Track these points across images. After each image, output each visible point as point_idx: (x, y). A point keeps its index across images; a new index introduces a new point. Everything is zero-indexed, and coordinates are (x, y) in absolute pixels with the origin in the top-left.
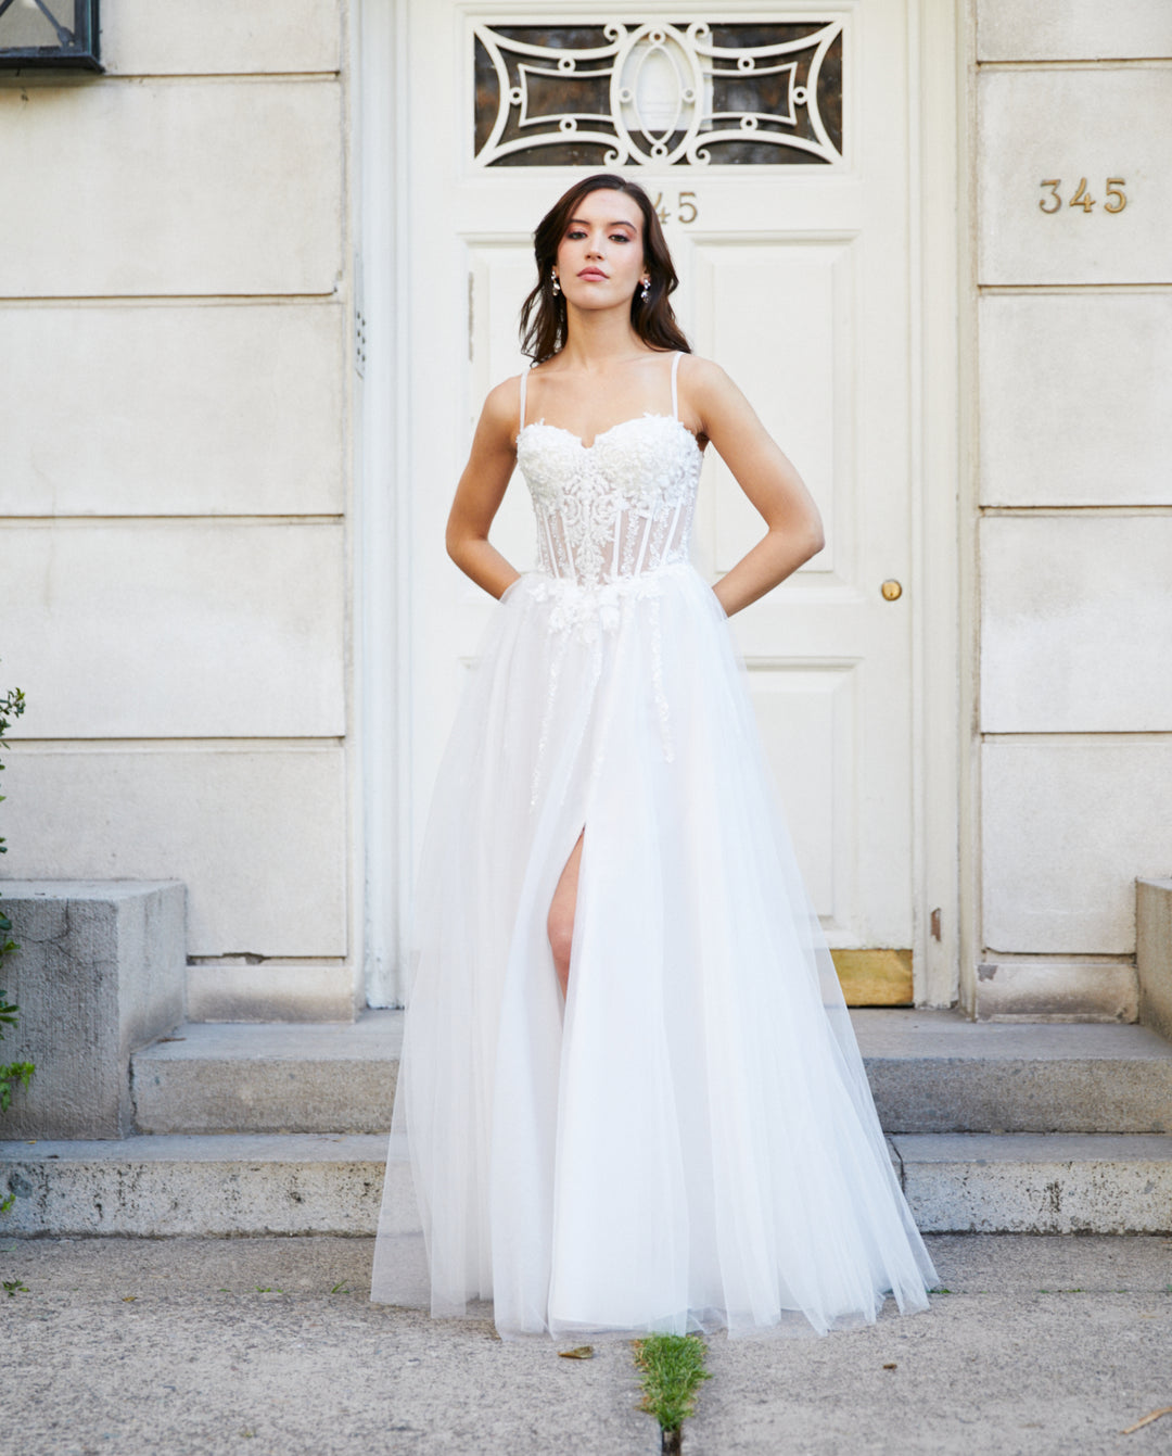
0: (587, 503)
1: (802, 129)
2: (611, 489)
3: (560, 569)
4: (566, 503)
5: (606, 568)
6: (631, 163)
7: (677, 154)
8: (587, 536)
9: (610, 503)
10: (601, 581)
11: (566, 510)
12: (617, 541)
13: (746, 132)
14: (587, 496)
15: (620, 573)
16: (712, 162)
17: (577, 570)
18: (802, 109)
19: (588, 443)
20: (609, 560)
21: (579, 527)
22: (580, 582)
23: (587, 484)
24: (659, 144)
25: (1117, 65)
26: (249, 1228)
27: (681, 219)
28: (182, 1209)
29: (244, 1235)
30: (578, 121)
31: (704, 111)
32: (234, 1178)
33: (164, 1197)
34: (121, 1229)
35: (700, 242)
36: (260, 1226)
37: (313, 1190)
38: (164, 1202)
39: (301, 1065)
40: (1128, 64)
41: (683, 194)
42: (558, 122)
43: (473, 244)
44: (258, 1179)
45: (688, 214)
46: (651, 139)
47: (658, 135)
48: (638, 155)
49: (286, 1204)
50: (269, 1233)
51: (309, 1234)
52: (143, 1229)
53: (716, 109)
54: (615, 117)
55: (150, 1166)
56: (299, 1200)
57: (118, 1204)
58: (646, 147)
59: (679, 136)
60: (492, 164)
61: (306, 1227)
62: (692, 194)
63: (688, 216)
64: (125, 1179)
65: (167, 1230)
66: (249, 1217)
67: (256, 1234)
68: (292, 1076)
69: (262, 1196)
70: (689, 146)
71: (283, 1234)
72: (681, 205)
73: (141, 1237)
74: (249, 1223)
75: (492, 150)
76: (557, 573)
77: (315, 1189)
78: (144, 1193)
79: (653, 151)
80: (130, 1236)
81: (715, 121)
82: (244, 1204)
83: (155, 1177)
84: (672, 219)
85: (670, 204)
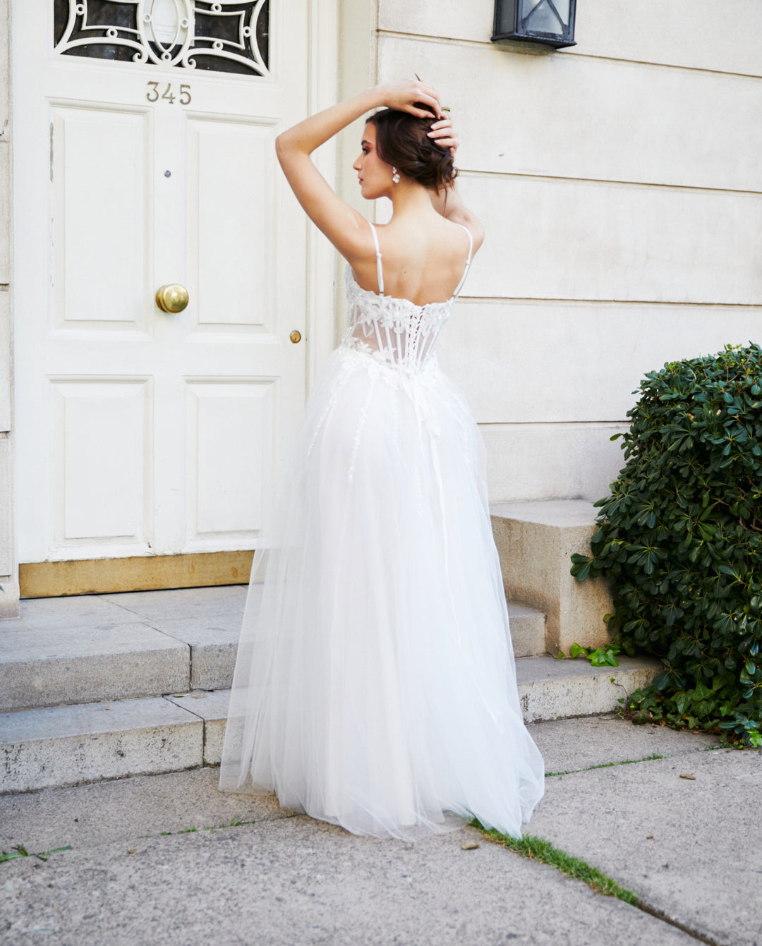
1: (248, 53)
6: (150, 61)
7: (177, 60)
13: (217, 51)
16: (197, 67)
18: (247, 40)
24: (166, 52)
25: (446, 41)
26: (90, 777)
27: (181, 101)
28: (47, 770)
29: (87, 782)
30: (118, 31)
31: (191, 37)
32: (81, 746)
33: (36, 764)
34: (7, 789)
35: (190, 117)
36: (97, 775)
37: (130, 747)
38: (36, 767)
40: (451, 41)
41: (182, 86)
42: (106, 30)
43: (53, 104)
44: (98, 745)
45: (185, 99)
46: (162, 48)
47: (167, 46)
48: (154, 57)
49: (114, 759)
50: (103, 779)
51: (128, 776)
52: (22, 787)
53: (196, 34)
54: (141, 31)
55: (26, 744)
56: (122, 755)
57: (5, 773)
58: (159, 54)
59: (178, 49)
60: (65, 53)
61: (126, 772)
62: (189, 87)
63: (185, 100)
64: (10, 755)
65: (38, 786)
66: (92, 770)
67: (95, 781)
68: (68, 669)
69: (100, 755)
70: (184, 55)
71: (112, 779)
72: (182, 93)
73: (21, 792)
74: (91, 774)
75: (65, 44)
77: (133, 747)
78: (23, 763)
79: (163, 56)
80: (14, 793)
81: (196, 41)
82: (88, 762)
83: (30, 751)
84: (176, 101)
85: (175, 91)
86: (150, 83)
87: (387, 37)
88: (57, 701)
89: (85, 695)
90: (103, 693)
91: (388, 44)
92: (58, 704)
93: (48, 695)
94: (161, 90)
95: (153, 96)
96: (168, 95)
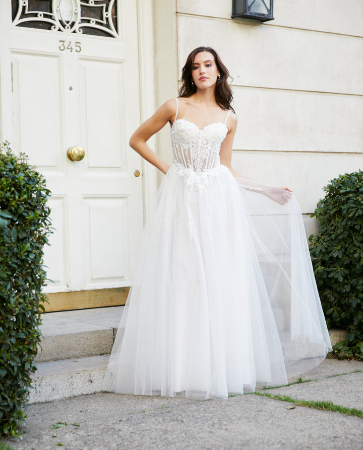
0: (200, 147)
1: (108, 26)
2: (208, 143)
3: (188, 166)
4: (192, 146)
5: (203, 167)
6: (59, 30)
7: (73, 29)
8: (199, 157)
9: (207, 148)
10: (202, 171)
11: (192, 148)
12: (207, 159)
13: (93, 25)
14: (200, 145)
15: (207, 168)
16: (83, 33)
17: (194, 167)
18: (107, 19)
19: (202, 129)
20: (205, 164)
21: (196, 154)
22: (195, 170)
23: (200, 141)
24: (68, 25)
25: (210, 18)
26: (76, 394)
27: (76, 51)
28: (56, 391)
29: (75, 397)
30: (44, 14)
31: (79, 18)
32: (72, 377)
33: (50, 387)
34: (36, 401)
35: (81, 59)
36: (80, 393)
37: (95, 378)
38: (50, 388)
39: (56, 337)
40: (212, 18)
41: (77, 43)
42: (37, 14)
43: (12, 52)
44: (79, 376)
45: (78, 49)
46: (66, 23)
47: (68, 22)
48: (62, 28)
49: (88, 384)
50: (83, 395)
51: (95, 393)
52: (43, 400)
53: (82, 16)
54: (55, 14)
55: (45, 377)
56: (92, 382)
57: (35, 392)
58: (64, 26)
59: (73, 23)
60: (17, 25)
61: (94, 391)
62: (80, 43)
63: (78, 50)
64: (37, 383)
65: (51, 399)
66: (77, 390)
67: (79, 396)
68: (54, 341)
69: (81, 382)
70: (76, 27)
71: (87, 395)
72: (76, 46)
73: (43, 403)
74: (77, 392)
75: (18, 21)
76: (186, 167)
77: (96, 378)
78: (44, 387)
79: (66, 27)
80: (39, 403)
81: (82, 20)
82: (75, 386)
83: (47, 381)
84: (74, 51)
85: (73, 45)
86: (61, 41)
87: (182, 16)
88: (49, 359)
89: (62, 355)
90: (71, 354)
91: (182, 20)
92: (49, 361)
93: (44, 355)
94: (66, 45)
95: (62, 48)
96: (70, 47)
